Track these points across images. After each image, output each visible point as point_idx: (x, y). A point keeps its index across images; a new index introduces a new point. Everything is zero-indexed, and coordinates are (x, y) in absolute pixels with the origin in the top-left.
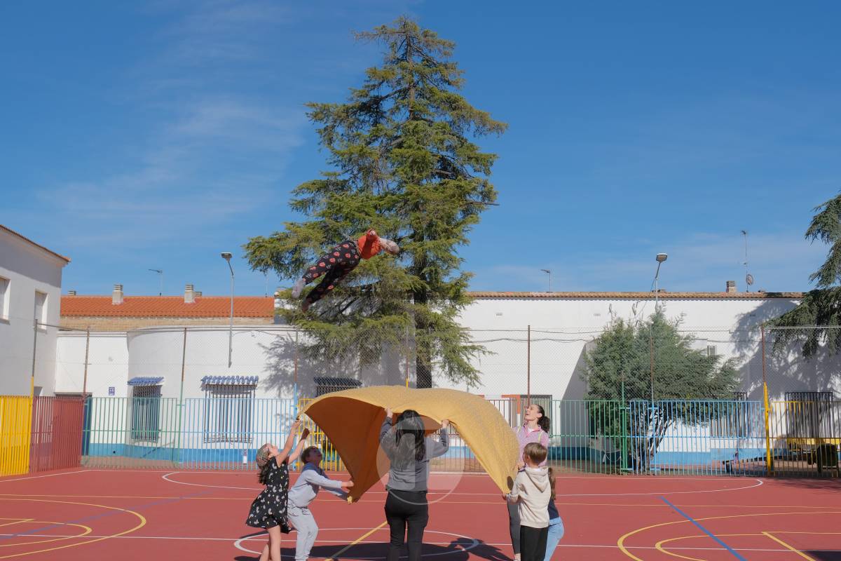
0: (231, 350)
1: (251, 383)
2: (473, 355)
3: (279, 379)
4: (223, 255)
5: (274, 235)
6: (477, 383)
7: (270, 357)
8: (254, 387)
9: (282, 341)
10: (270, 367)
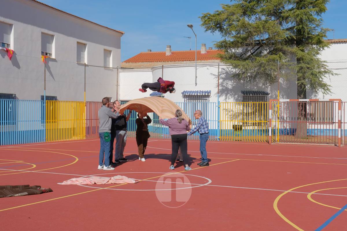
0: (196, 77)
1: (207, 94)
2: (325, 76)
4: (188, 25)
5: (216, 12)
6: (329, 93)
8: (208, 96)
9: (224, 71)
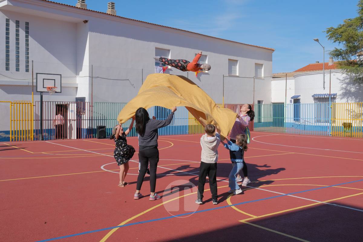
0: (324, 82)
1: (333, 97)
3: (347, 94)
4: (315, 40)
5: (339, 26)
7: (342, 85)
9: (348, 76)
10: (342, 89)
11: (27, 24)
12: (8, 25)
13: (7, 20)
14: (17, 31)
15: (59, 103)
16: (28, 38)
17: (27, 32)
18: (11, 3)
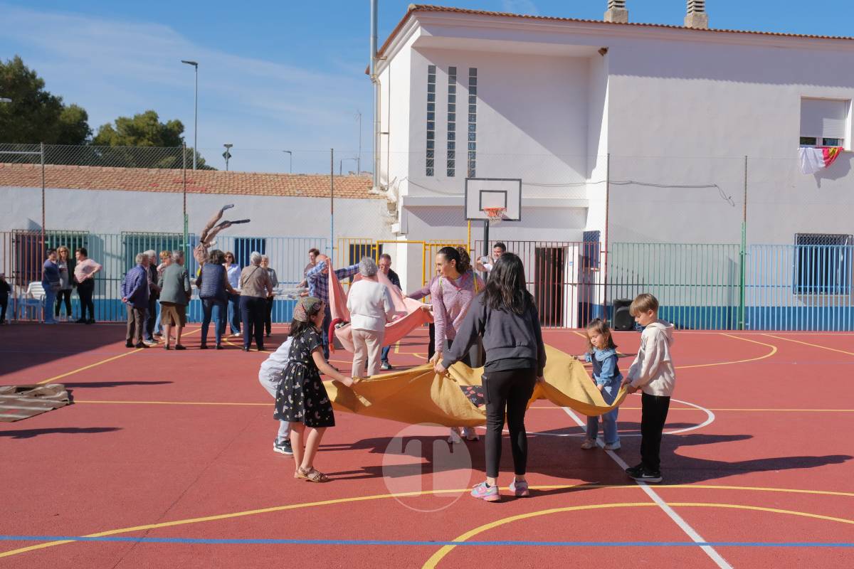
11: (473, 72)
12: (432, 79)
13: (432, 69)
14: (452, 89)
15: (544, 245)
16: (475, 102)
17: (473, 90)
18: (429, 32)
